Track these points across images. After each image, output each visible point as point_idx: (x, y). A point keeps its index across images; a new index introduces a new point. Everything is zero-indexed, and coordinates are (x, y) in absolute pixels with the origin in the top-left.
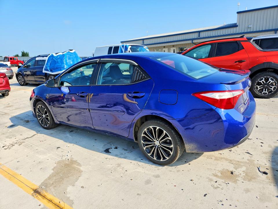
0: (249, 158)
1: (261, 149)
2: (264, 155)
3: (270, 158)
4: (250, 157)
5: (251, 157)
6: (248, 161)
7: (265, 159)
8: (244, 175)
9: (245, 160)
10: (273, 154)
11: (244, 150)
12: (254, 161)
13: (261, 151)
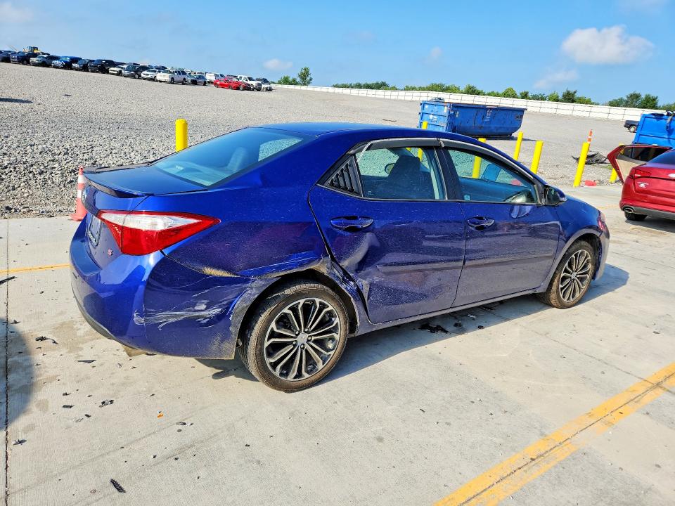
0: (80, 353)
1: (64, 384)
2: (51, 372)
3: (37, 372)
4: (82, 356)
5: (79, 356)
6: (81, 346)
7: (47, 365)
8: (75, 327)
9: (86, 347)
10: (32, 385)
11: (102, 365)
12: (70, 352)
13: (62, 381)
